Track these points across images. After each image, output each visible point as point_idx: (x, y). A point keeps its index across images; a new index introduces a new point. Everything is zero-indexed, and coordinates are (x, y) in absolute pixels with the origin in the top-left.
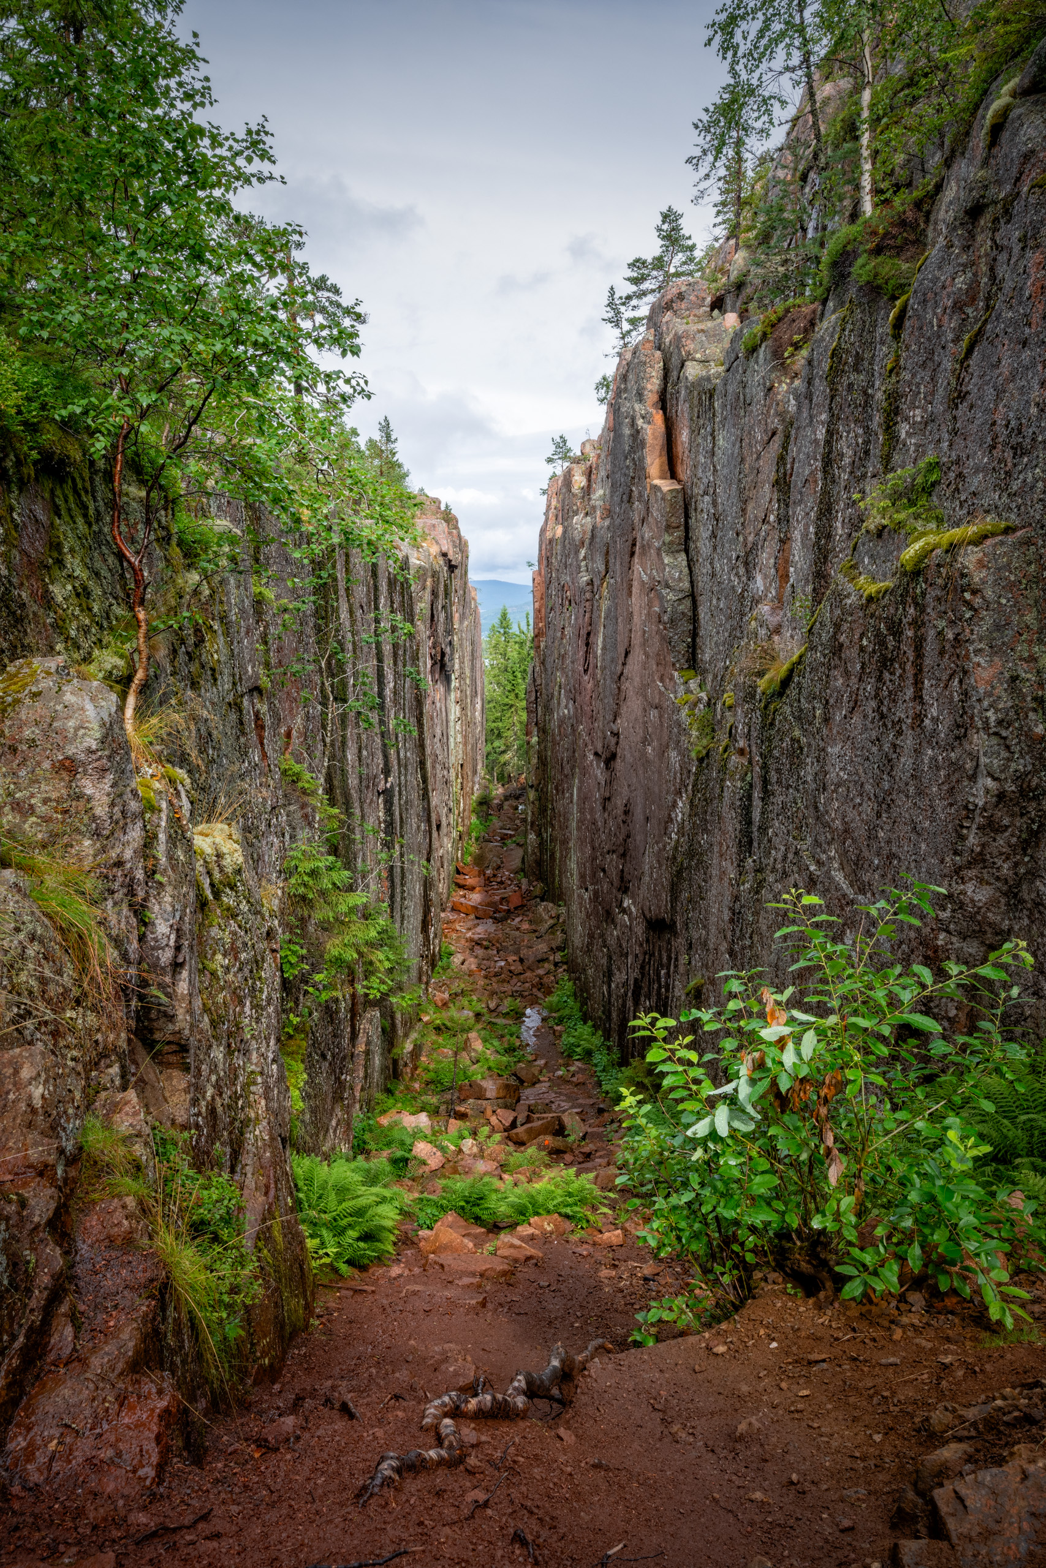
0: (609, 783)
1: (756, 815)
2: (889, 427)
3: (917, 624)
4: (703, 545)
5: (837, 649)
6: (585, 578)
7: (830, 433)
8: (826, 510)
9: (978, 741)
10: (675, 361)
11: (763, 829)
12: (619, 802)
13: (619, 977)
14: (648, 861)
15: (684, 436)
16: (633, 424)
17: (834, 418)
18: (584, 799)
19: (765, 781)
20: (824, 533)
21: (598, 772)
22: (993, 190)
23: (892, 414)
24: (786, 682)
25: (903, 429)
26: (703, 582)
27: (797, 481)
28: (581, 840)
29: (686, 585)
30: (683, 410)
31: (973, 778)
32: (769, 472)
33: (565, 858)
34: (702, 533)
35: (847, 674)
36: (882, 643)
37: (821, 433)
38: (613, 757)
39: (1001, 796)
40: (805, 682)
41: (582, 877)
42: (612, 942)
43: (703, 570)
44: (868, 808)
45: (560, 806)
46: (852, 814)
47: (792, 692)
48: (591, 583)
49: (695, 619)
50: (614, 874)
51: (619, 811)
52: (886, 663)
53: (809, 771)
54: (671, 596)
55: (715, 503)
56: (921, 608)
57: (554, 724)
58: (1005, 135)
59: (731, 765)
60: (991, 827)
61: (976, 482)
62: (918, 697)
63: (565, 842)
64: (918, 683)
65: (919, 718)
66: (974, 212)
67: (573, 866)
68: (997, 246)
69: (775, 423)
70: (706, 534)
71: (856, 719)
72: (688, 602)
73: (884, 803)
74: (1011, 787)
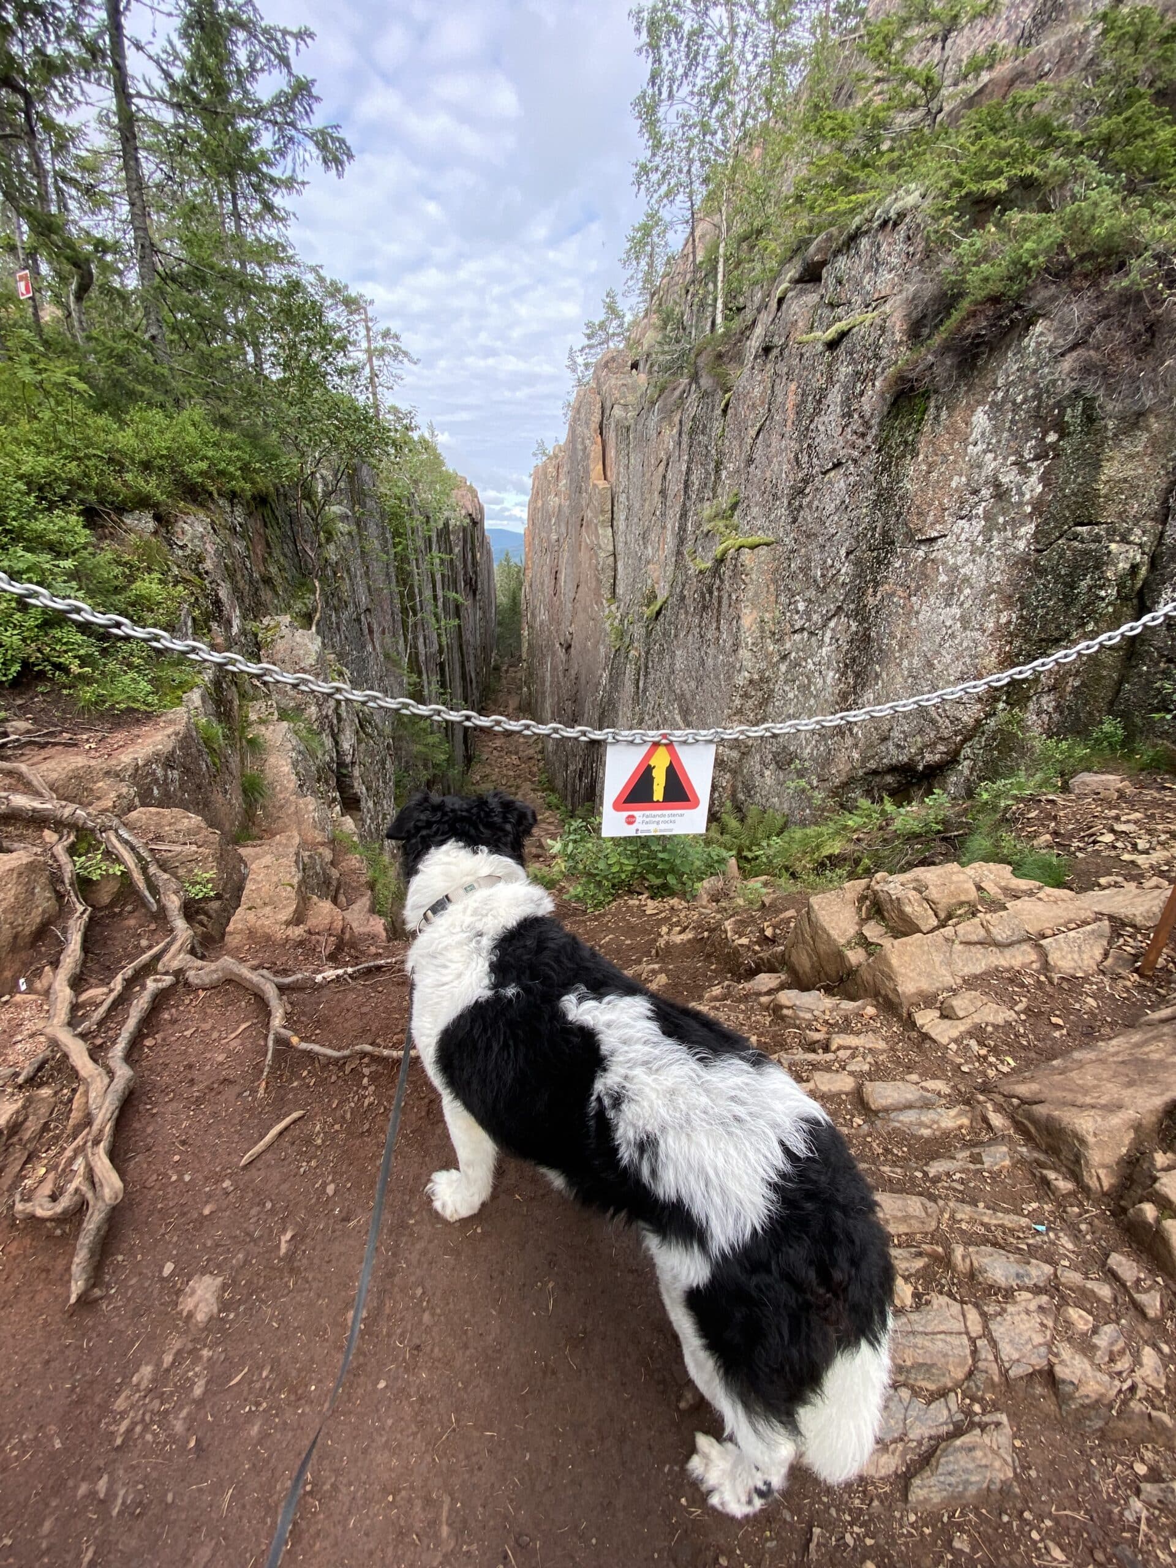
0: (568, 661)
1: (641, 684)
2: (717, 470)
3: (719, 589)
4: (621, 524)
5: (683, 598)
6: (554, 537)
7: (689, 468)
8: (684, 515)
9: (743, 653)
10: (608, 404)
11: (645, 690)
12: (573, 672)
13: (572, 768)
14: (588, 706)
15: (611, 453)
16: (583, 443)
17: (690, 462)
18: (554, 668)
19: (647, 667)
20: (683, 528)
21: (561, 653)
22: (776, 339)
23: (718, 465)
24: (658, 613)
25: (724, 474)
26: (620, 546)
27: (670, 493)
28: (552, 693)
29: (611, 548)
30: (611, 436)
31: (739, 671)
32: (657, 486)
33: (543, 702)
34: (621, 516)
35: (687, 613)
36: (704, 598)
37: (684, 468)
38: (569, 646)
39: (751, 681)
40: (668, 614)
41: (553, 713)
42: (568, 749)
43: (621, 539)
44: (693, 684)
45: (540, 674)
46: (685, 686)
47: (661, 618)
48: (558, 540)
49: (615, 570)
50: (569, 711)
51: (573, 677)
52: (705, 608)
53: (667, 662)
54: (603, 555)
55: (628, 499)
56: (722, 581)
57: (537, 625)
58: (784, 306)
59: (630, 655)
60: (746, 696)
61: (755, 510)
62: (718, 628)
63: (544, 693)
64: (718, 621)
65: (718, 639)
66: (767, 350)
67: (547, 706)
68: (775, 373)
69: (662, 455)
70: (623, 517)
71: (690, 637)
72: (612, 559)
73: (700, 682)
74: (756, 677)
